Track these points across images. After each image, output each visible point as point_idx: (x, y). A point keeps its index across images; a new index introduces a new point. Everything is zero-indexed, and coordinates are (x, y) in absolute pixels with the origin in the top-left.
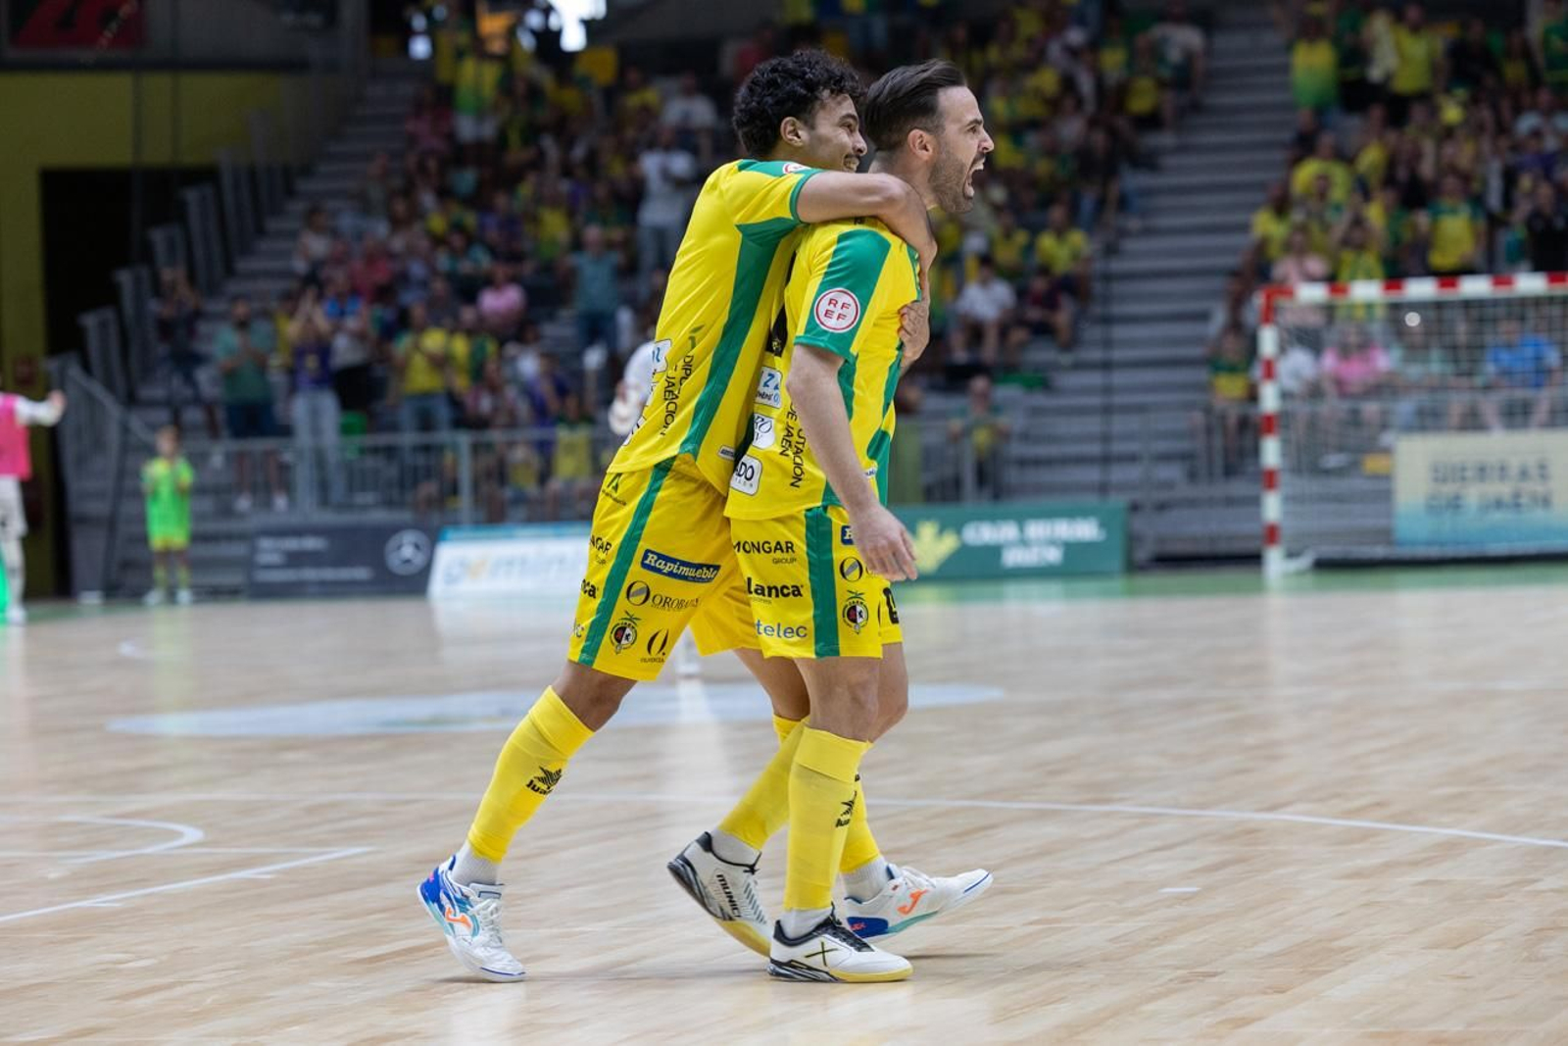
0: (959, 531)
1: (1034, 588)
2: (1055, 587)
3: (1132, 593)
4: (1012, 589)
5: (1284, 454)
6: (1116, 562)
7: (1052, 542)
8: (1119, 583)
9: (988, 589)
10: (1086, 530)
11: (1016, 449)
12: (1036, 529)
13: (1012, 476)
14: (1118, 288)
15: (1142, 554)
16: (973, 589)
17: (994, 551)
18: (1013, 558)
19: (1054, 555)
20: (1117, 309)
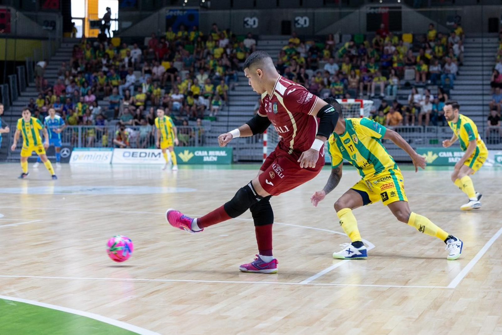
0: (194, 153)
1: (210, 166)
2: (215, 166)
3: (233, 168)
4: (205, 166)
5: (269, 138)
6: (230, 161)
7: (215, 156)
8: (230, 166)
9: (200, 166)
10: (223, 154)
11: (208, 134)
12: (211, 153)
13: (207, 140)
14: (231, 98)
15: (235, 160)
16: (196, 166)
17: (202, 157)
18: (206, 159)
19: (215, 159)
20: (231, 103)
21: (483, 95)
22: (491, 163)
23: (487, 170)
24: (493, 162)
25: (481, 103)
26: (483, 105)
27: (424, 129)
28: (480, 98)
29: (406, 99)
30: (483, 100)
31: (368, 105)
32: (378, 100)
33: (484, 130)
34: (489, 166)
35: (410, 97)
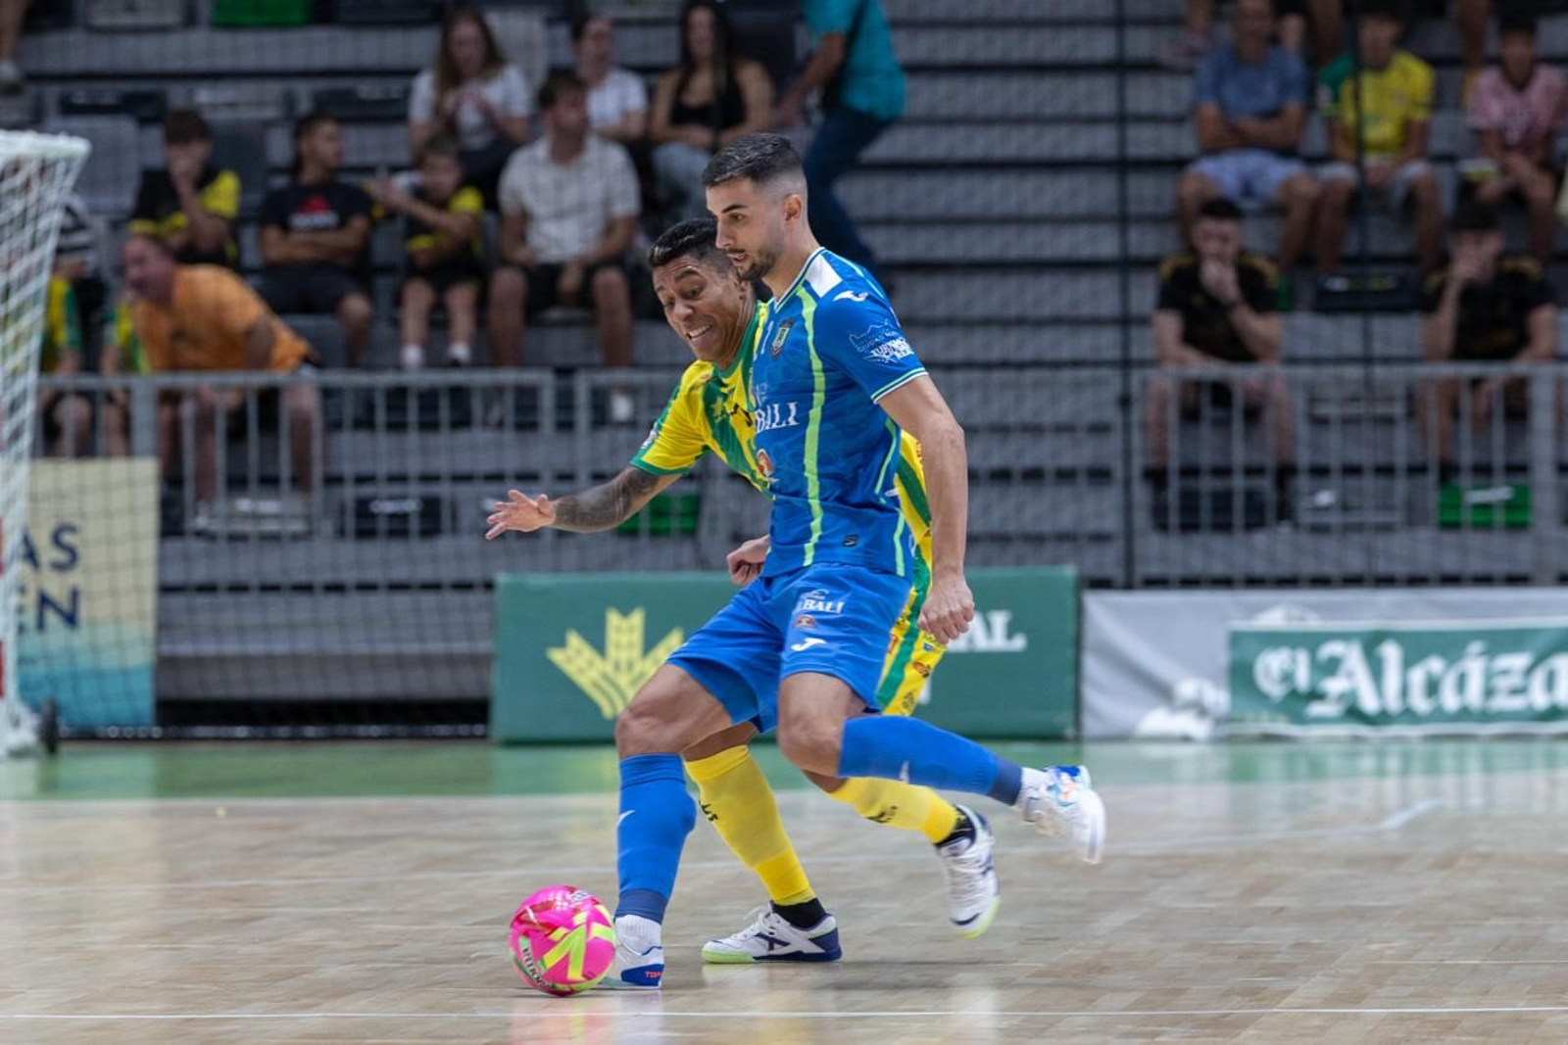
21: (1121, 67)
22: (1200, 709)
23: (1164, 771)
24: (1218, 697)
25: (1101, 142)
26: (1123, 166)
27: (565, 402)
28: (1099, 94)
29: (392, 112)
30: (1122, 119)
31: (45, 168)
32: (125, 128)
33: (1125, 402)
34: (1186, 739)
35: (424, 87)
